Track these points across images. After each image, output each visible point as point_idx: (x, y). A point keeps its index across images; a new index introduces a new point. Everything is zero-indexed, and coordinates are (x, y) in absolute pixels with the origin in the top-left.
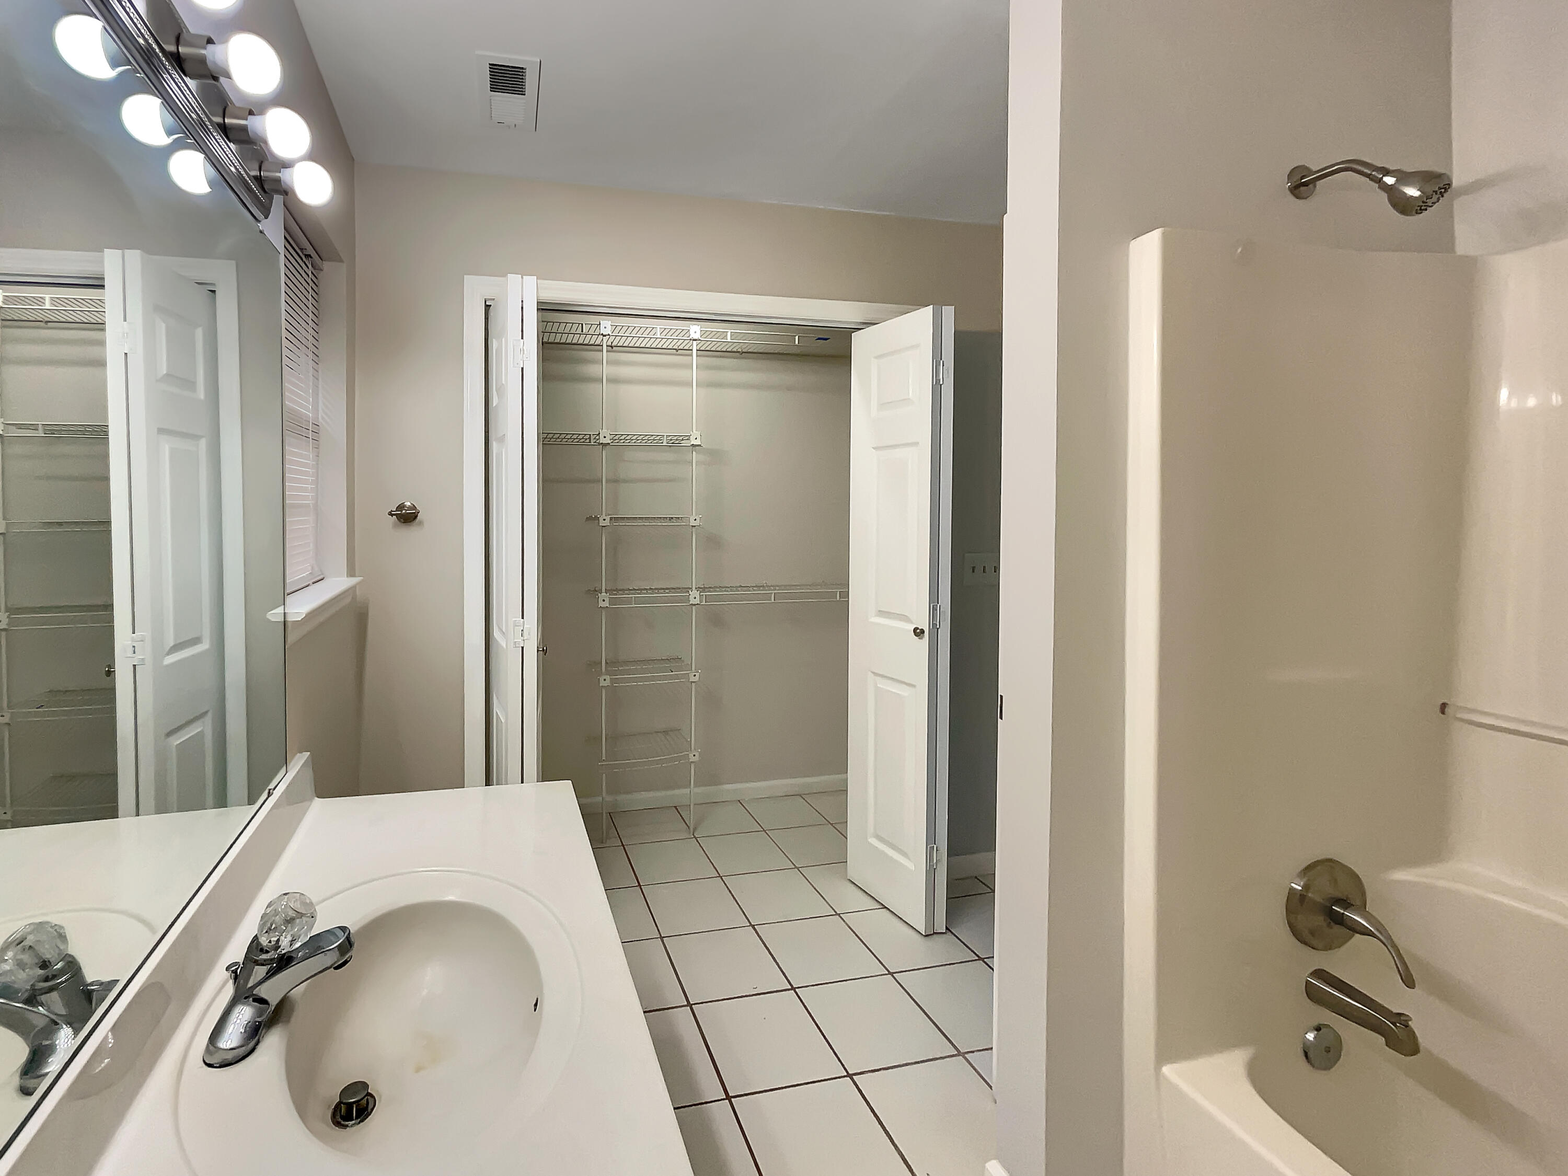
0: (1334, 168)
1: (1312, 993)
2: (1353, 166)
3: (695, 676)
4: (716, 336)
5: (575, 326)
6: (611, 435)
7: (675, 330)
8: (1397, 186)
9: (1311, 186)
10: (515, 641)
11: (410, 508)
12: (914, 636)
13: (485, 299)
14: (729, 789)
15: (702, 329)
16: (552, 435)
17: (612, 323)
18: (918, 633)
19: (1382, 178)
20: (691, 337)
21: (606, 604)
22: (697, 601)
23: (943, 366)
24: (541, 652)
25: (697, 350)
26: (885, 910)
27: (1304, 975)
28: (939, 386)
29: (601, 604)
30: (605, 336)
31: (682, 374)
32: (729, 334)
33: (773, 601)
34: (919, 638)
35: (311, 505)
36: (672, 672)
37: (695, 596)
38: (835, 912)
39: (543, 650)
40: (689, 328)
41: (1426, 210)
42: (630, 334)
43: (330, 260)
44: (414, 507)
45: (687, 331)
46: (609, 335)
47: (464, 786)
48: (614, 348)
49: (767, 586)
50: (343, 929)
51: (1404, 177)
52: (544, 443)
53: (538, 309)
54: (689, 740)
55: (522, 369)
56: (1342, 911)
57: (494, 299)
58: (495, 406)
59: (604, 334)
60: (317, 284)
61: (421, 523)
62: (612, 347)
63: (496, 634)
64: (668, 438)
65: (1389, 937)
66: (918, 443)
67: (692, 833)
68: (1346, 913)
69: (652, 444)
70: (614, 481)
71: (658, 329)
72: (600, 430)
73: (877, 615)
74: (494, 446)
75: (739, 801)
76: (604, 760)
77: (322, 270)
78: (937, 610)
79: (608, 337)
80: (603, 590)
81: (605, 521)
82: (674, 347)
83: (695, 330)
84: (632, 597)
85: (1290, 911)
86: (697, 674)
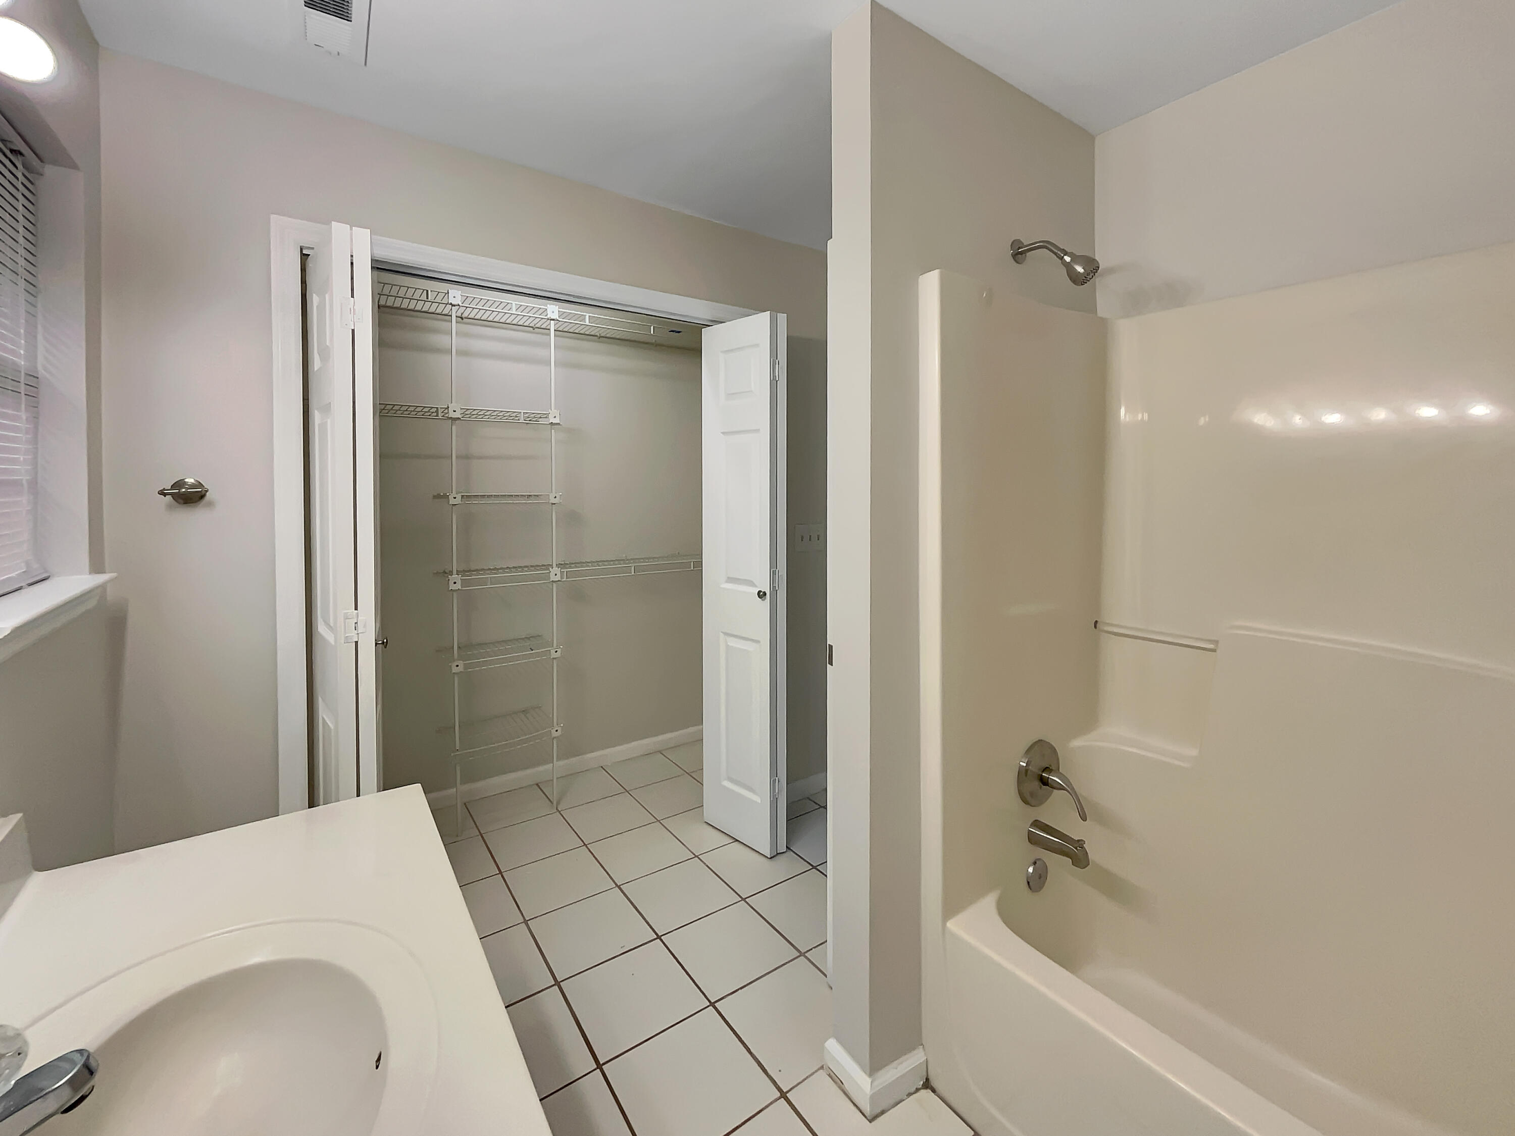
0: (1036, 245)
1: (1033, 839)
2: (1046, 245)
3: (556, 652)
4: (574, 318)
5: (419, 292)
6: (461, 409)
7: (532, 308)
8: (1072, 264)
9: (1024, 255)
10: (347, 635)
11: (193, 486)
12: (758, 598)
13: (301, 246)
14: (593, 758)
15: (560, 310)
16: (392, 406)
17: (462, 293)
18: (761, 595)
19: (1063, 257)
20: (548, 316)
21: (458, 586)
22: (558, 578)
23: (778, 364)
24: (381, 645)
25: (555, 330)
26: (737, 842)
27: (1026, 827)
28: (776, 382)
29: (452, 587)
30: (454, 306)
31: (540, 352)
32: (587, 318)
33: (633, 573)
34: (762, 600)
35: (24, 482)
36: (532, 650)
37: (555, 574)
38: (694, 854)
39: (383, 643)
40: (546, 308)
41: (1086, 283)
42: (483, 306)
43: (55, 163)
44: (200, 485)
45: (544, 310)
46: (459, 305)
47: (278, 813)
48: (464, 319)
49: (628, 560)
50: (80, 1051)
51: (1076, 258)
52: (381, 414)
53: (372, 268)
54: (551, 716)
55: (353, 331)
56: (1048, 776)
57: (313, 248)
58: (317, 371)
59: (453, 303)
60: (34, 192)
61: (211, 504)
62: (462, 318)
63: (321, 628)
64: (525, 416)
65: (1073, 789)
66: (759, 430)
67: (556, 808)
68: (1050, 777)
69: (509, 420)
70: (466, 457)
71: (514, 305)
72: (449, 404)
73: (727, 582)
74: (317, 417)
75: (602, 767)
76: (458, 750)
77: (42, 175)
78: (776, 574)
79: (459, 307)
80: (455, 572)
81: (455, 499)
82: (530, 325)
83: (553, 310)
84: (487, 578)
85: (1020, 782)
86: (559, 650)
